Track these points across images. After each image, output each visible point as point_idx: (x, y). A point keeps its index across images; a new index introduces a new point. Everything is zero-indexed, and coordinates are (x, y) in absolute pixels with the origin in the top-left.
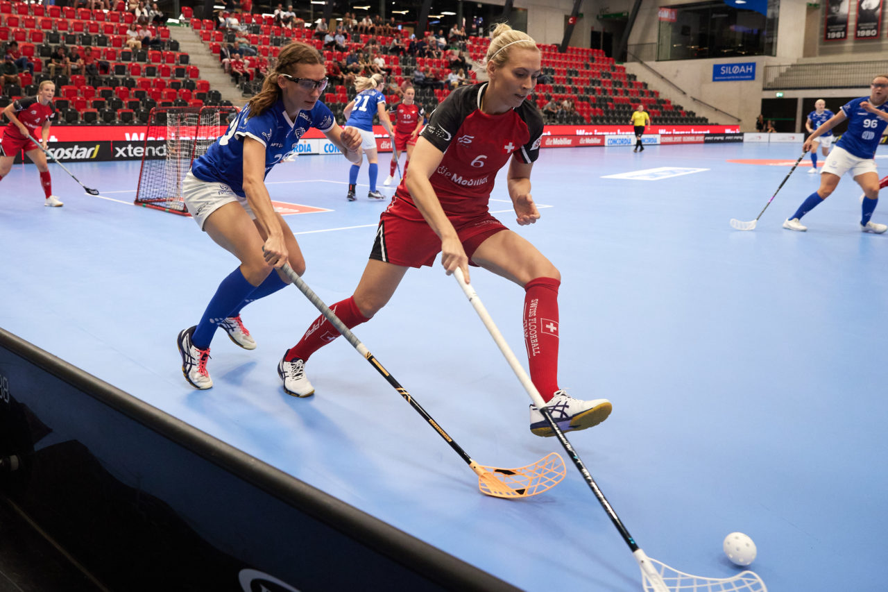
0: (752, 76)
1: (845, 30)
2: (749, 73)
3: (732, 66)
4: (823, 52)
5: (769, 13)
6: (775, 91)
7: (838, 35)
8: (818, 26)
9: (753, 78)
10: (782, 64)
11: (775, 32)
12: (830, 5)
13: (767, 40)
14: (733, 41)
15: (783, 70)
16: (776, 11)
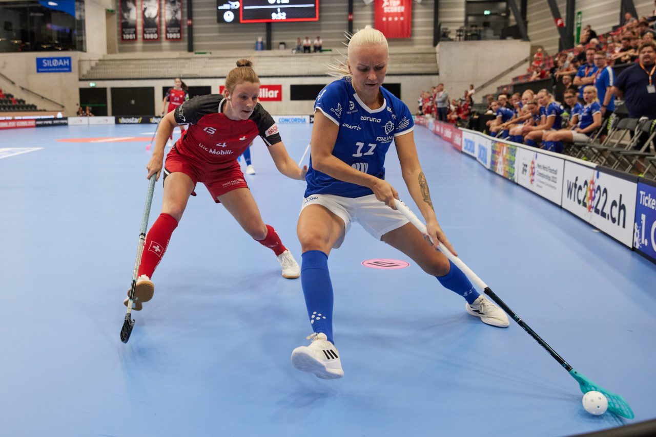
0: (68, 68)
1: (135, 33)
2: (66, 66)
3: (52, 59)
4: (121, 50)
5: (77, 15)
6: (89, 82)
7: (131, 37)
8: (116, 29)
9: (70, 70)
10: (92, 59)
11: (83, 31)
12: (122, 12)
13: (78, 39)
14: (50, 38)
15: (93, 64)
16: (82, 14)
